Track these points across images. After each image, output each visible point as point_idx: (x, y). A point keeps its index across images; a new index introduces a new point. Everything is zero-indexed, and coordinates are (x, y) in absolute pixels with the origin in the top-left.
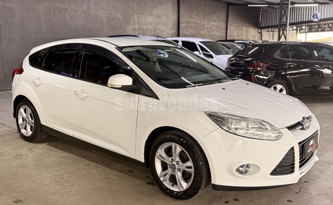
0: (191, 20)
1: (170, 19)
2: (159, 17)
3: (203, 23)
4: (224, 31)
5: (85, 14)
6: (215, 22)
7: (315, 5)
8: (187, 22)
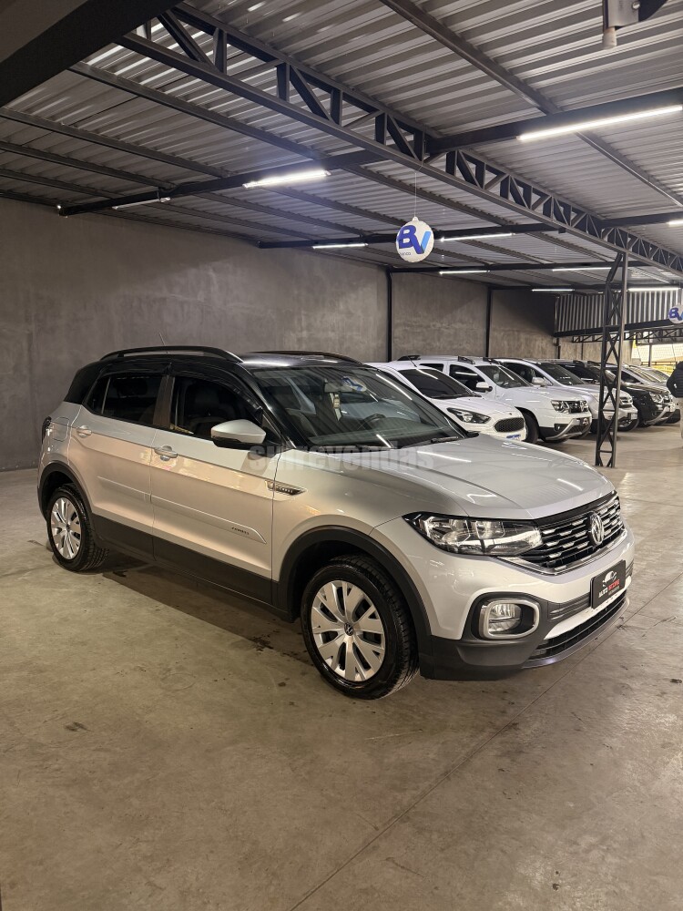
0: (415, 319)
1: (371, 319)
2: (349, 314)
3: (438, 325)
4: (482, 342)
5: (202, 311)
6: (463, 323)
7: (672, 289)
8: (405, 325)
